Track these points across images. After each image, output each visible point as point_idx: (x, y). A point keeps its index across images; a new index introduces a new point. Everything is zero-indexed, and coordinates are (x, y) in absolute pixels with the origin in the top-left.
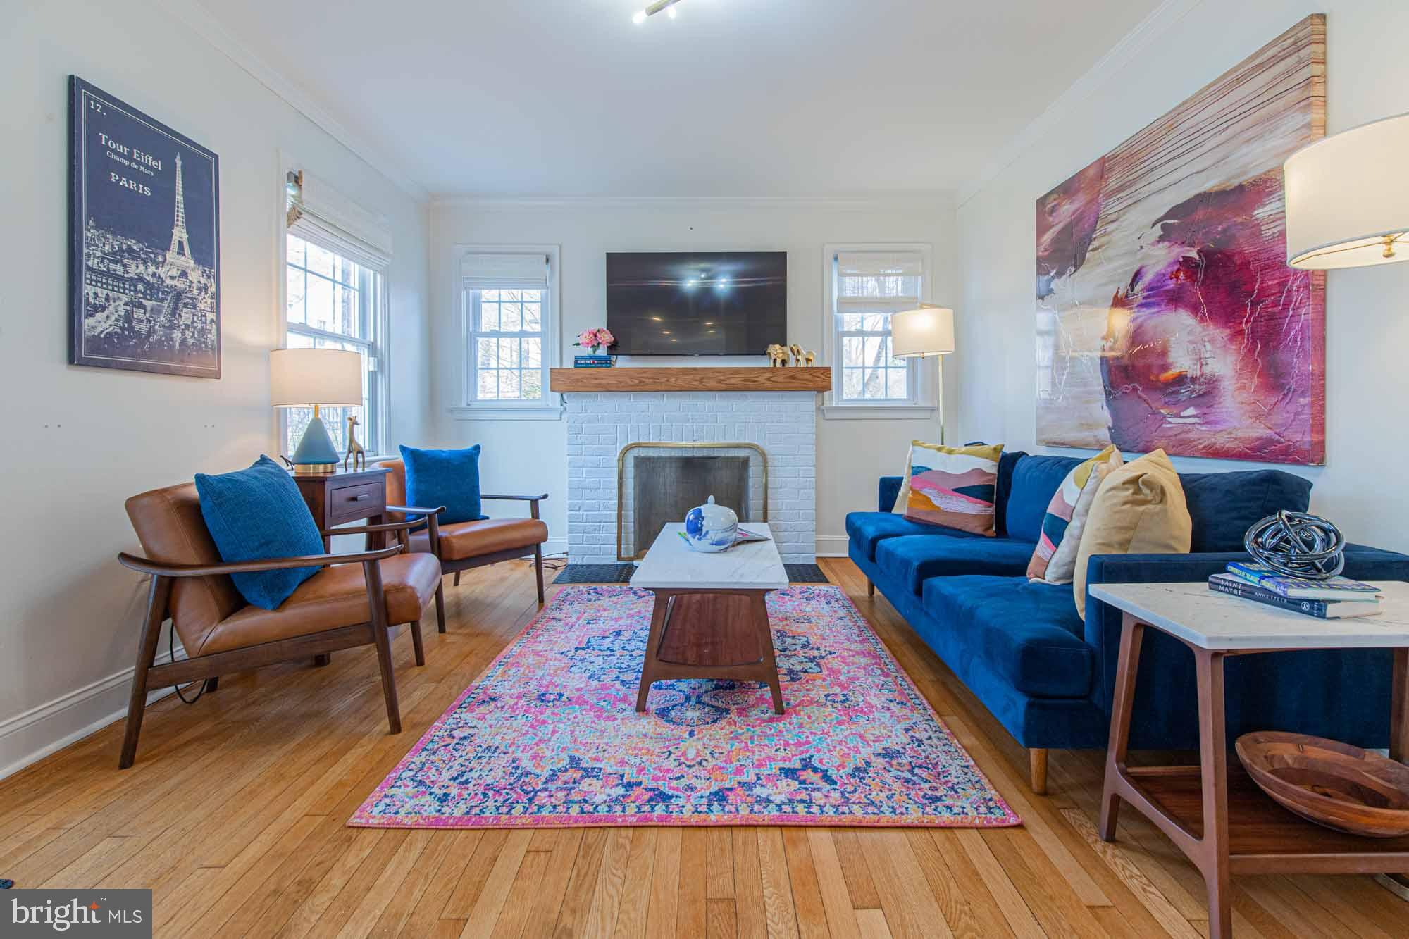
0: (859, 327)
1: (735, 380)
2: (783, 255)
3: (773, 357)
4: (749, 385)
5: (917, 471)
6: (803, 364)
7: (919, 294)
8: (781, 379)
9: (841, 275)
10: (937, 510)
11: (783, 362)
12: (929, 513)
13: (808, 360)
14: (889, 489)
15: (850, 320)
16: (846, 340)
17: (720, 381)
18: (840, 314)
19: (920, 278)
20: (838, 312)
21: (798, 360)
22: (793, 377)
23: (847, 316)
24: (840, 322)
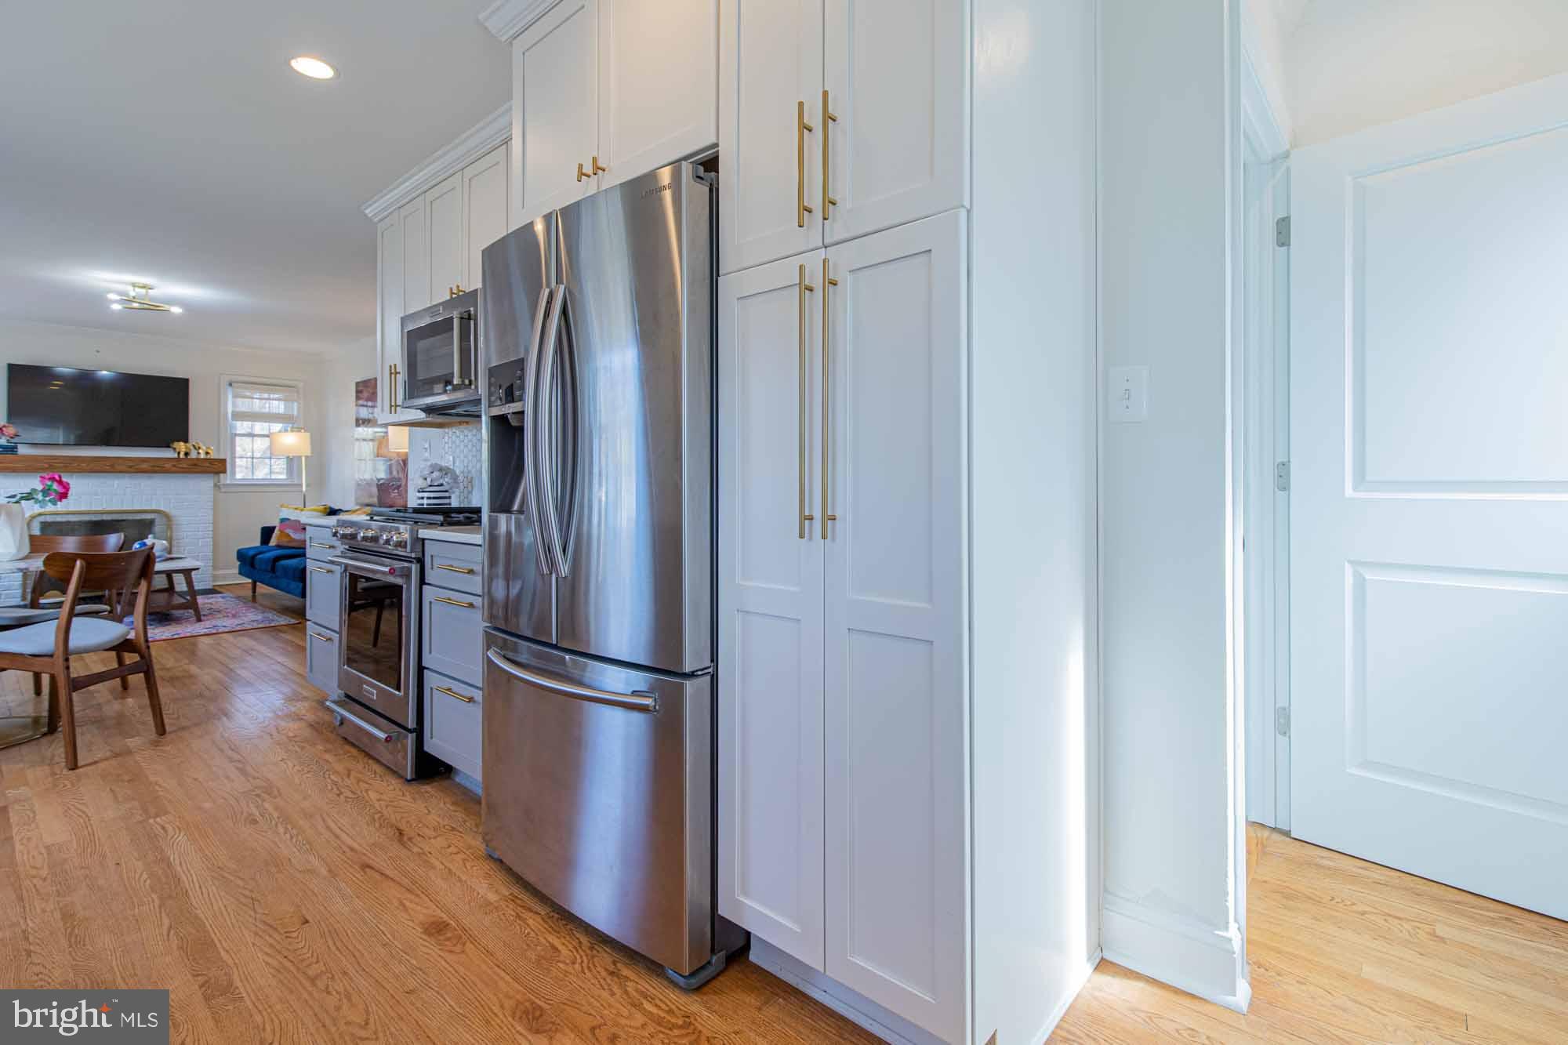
0: (250, 431)
1: (144, 466)
2: (186, 382)
3: (178, 450)
4: (156, 468)
5: (283, 520)
6: (202, 456)
7: (295, 413)
8: (185, 466)
9: (235, 396)
10: (294, 540)
11: (186, 454)
12: (289, 542)
13: (207, 453)
14: (267, 533)
15: (242, 427)
16: (238, 439)
17: (131, 467)
18: (234, 422)
19: (296, 404)
20: (233, 420)
21: (199, 453)
22: (195, 465)
23: (238, 424)
24: (233, 427)
